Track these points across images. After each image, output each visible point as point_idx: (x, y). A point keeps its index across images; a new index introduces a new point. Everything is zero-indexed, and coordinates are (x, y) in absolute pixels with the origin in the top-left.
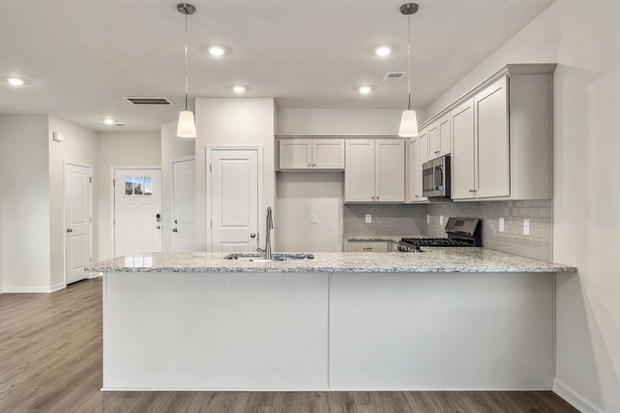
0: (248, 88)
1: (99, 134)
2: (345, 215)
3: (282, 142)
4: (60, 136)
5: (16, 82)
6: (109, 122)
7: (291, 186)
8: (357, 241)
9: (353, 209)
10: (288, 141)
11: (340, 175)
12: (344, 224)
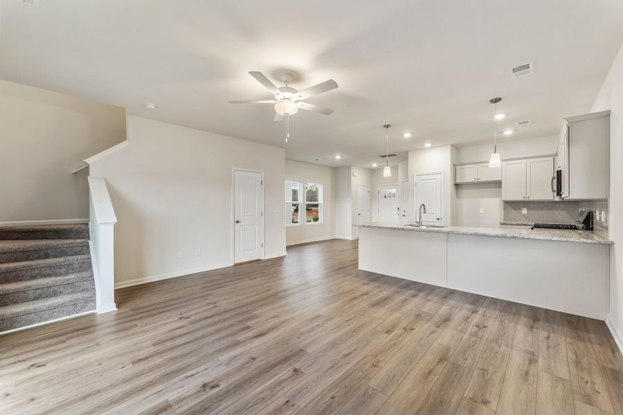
0: (432, 144)
1: (372, 171)
2: (505, 209)
3: (458, 168)
4: (356, 174)
5: (338, 157)
6: (375, 165)
7: (465, 192)
8: (507, 224)
9: (510, 205)
10: (461, 167)
11: (498, 184)
12: (504, 214)
